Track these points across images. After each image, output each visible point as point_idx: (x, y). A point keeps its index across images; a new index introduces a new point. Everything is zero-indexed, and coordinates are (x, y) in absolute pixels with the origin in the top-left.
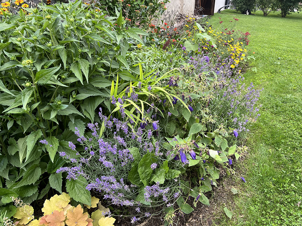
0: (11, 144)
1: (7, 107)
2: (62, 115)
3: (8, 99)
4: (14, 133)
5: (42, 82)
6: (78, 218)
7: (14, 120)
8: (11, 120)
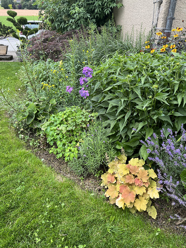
0: (132, 123)
1: (138, 105)
2: (161, 119)
3: (140, 101)
4: (136, 119)
5: (158, 98)
6: (143, 176)
7: (138, 113)
8: (137, 112)
